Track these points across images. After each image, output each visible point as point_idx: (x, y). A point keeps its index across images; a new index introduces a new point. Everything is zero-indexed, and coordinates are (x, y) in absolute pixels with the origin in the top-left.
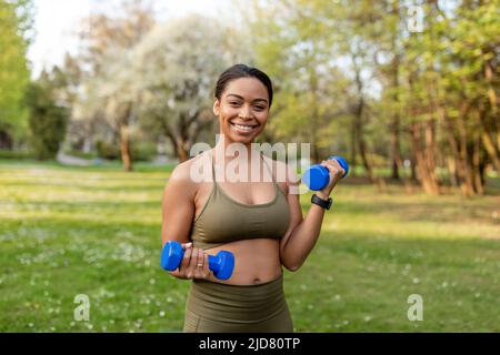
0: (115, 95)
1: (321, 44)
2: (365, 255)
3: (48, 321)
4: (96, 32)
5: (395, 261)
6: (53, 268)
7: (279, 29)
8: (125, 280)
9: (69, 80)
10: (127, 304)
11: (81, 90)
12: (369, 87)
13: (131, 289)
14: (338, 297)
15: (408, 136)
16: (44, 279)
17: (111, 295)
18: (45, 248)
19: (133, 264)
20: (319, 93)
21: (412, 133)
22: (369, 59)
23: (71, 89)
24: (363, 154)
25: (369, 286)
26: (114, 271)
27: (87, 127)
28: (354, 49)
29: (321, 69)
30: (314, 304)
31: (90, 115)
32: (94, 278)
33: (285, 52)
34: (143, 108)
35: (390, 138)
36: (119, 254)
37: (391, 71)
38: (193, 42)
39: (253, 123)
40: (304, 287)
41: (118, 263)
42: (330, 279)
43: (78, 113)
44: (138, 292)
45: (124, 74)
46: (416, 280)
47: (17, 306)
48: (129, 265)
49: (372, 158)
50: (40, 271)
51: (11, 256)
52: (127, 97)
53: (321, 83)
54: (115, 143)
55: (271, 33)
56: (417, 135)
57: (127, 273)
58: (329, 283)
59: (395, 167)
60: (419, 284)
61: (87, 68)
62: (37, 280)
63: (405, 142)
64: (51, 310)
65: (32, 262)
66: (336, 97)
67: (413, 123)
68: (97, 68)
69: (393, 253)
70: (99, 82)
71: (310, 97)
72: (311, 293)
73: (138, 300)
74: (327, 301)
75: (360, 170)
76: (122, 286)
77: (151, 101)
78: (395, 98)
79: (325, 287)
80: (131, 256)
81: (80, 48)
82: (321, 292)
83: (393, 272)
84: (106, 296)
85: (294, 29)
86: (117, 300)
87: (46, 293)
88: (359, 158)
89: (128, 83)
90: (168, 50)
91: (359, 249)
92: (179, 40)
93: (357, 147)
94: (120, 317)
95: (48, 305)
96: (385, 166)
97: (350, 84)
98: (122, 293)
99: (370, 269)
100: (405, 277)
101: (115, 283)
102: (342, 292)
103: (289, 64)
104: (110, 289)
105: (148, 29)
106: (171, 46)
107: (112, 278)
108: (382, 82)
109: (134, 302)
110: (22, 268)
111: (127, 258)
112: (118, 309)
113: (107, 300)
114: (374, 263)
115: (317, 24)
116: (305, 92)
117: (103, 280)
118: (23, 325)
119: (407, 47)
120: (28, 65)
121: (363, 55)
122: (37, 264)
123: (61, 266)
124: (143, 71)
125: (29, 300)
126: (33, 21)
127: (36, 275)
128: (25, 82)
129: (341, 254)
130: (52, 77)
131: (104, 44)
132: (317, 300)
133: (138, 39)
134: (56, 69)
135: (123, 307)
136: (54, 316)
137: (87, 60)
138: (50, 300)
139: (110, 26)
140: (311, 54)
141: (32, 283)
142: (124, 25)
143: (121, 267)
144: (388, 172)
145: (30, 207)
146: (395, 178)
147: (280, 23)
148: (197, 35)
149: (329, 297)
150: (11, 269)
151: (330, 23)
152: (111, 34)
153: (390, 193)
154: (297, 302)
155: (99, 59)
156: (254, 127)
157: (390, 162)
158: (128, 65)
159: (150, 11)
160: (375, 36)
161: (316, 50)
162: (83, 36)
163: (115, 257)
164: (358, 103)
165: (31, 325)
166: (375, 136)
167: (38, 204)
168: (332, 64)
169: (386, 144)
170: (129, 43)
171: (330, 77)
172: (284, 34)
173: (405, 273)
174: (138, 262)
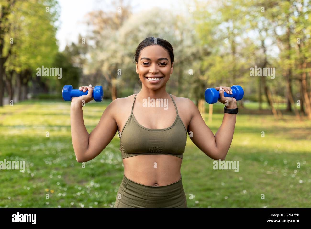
0: (108, 59)
1: (238, 24)
2: (266, 163)
3: (58, 201)
4: (96, 21)
5: (286, 167)
6: (64, 168)
7: (210, 15)
8: (107, 176)
9: (81, 51)
10: (106, 192)
11: (88, 57)
12: (271, 50)
13: (110, 182)
14: (245, 192)
15: (298, 83)
16: (58, 174)
17: (97, 186)
18: (61, 154)
19: (113, 166)
20: (237, 56)
21: (301, 80)
22: (270, 32)
23: (82, 56)
24: (267, 95)
25: (267, 184)
26: (100, 170)
27: (92, 79)
28: (260, 25)
29: (238, 39)
30: (228, 196)
31: (94, 71)
32: (88, 174)
33: (214, 29)
34: (125, 67)
35: (285, 84)
36: (105, 159)
37: (286, 39)
38: (155, 25)
39: (160, 75)
40: (223, 184)
41: (103, 165)
42: (241, 179)
43: (86, 71)
44: (114, 184)
45: (113, 46)
46: (301, 181)
47: (41, 191)
48: (110, 167)
49: (273, 97)
50: (56, 169)
51: (41, 159)
52: (114, 61)
53: (239, 49)
54: (108, 89)
55: (205, 18)
56: (304, 82)
57: (109, 172)
58: (240, 182)
59: (289, 104)
60: (302, 184)
61: (92, 43)
62: (54, 175)
63: (296, 87)
64: (60, 195)
65: (53, 163)
66: (248, 58)
67: (302, 74)
68: (97, 43)
69: (285, 162)
70: (98, 52)
71: (231, 58)
72: (228, 188)
73: (114, 190)
74: (237, 194)
75: (265, 106)
76: (104, 180)
77: (129, 63)
78: (288, 57)
79: (237, 185)
80: (112, 160)
81: (88, 31)
82: (235, 188)
83: (285, 175)
84: (94, 186)
85: (220, 14)
86: (100, 189)
87: (58, 184)
88: (264, 97)
89: (115, 52)
90: (139, 31)
91: (261, 159)
92: (146, 24)
93: (263, 90)
94: (102, 200)
95: (59, 191)
96: (282, 102)
97: (257, 49)
98: (104, 184)
99: (269, 172)
100: (293, 179)
101: (100, 178)
102: (248, 188)
103: (216, 37)
104: (97, 182)
105: (128, 17)
106: (142, 28)
107: (99, 175)
108: (279, 47)
109: (111, 191)
110: (46, 167)
111: (109, 162)
112: (101, 195)
113: (94, 189)
114: (272, 168)
115: (235, 10)
116: (227, 54)
117: (93, 176)
118: (43, 203)
119: (297, 22)
120: (57, 43)
121: (266, 30)
122: (55, 164)
123: (69, 166)
124: (125, 44)
125: (48, 187)
126: (59, 16)
127: (54, 172)
128: (55, 52)
129: (249, 162)
130: (71, 49)
131: (102, 28)
132: (231, 193)
133: (121, 24)
134: (73, 44)
135: (104, 194)
136: (62, 198)
137: (92, 38)
138: (60, 188)
139: (105, 17)
140: (231, 29)
141: (51, 177)
142: (113, 16)
143: (106, 168)
144: (284, 106)
145: (56, 128)
146: (289, 111)
147: (210, 11)
148: (158, 20)
149: (239, 192)
150: (40, 167)
151: (244, 9)
152: (106, 22)
153: (285, 120)
154: (218, 194)
155: (99, 38)
156: (161, 78)
157: (285, 100)
158: (116, 41)
159: (129, 7)
160: (274, 16)
161: (235, 27)
162: (88, 24)
163: (102, 161)
164: (263, 61)
165: (47, 203)
166: (275, 83)
167: (60, 127)
168: (245, 36)
169: (283, 88)
170: (117, 27)
171: (244, 45)
172: (213, 17)
173: (293, 176)
174: (117, 165)
